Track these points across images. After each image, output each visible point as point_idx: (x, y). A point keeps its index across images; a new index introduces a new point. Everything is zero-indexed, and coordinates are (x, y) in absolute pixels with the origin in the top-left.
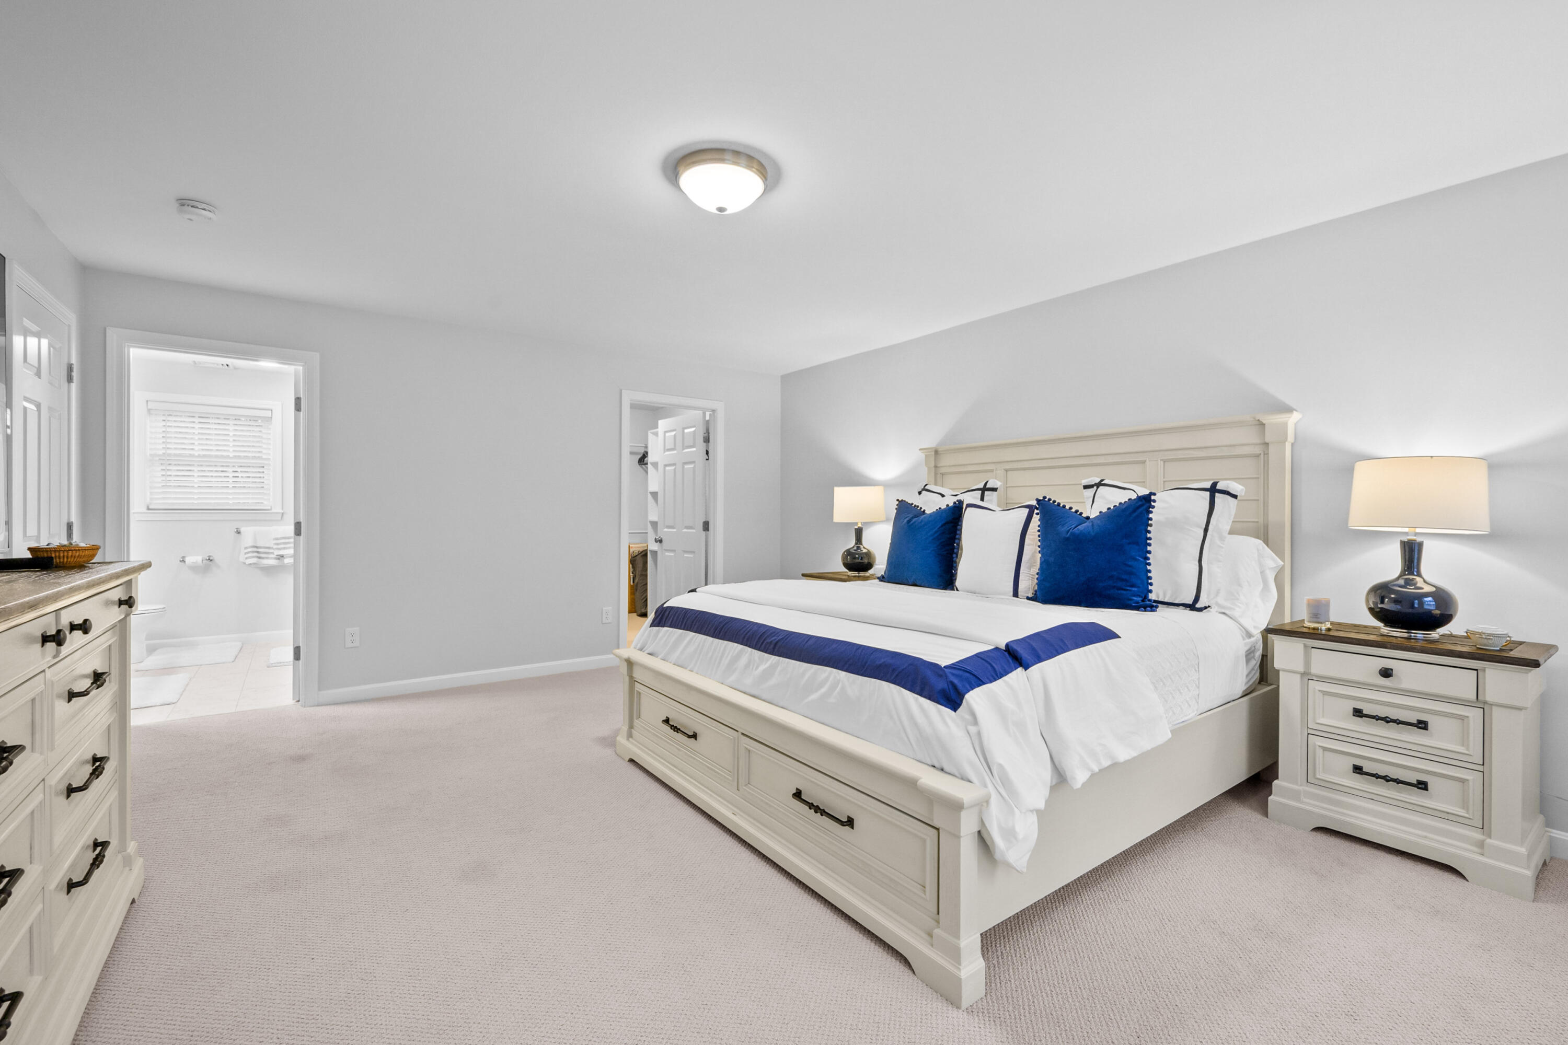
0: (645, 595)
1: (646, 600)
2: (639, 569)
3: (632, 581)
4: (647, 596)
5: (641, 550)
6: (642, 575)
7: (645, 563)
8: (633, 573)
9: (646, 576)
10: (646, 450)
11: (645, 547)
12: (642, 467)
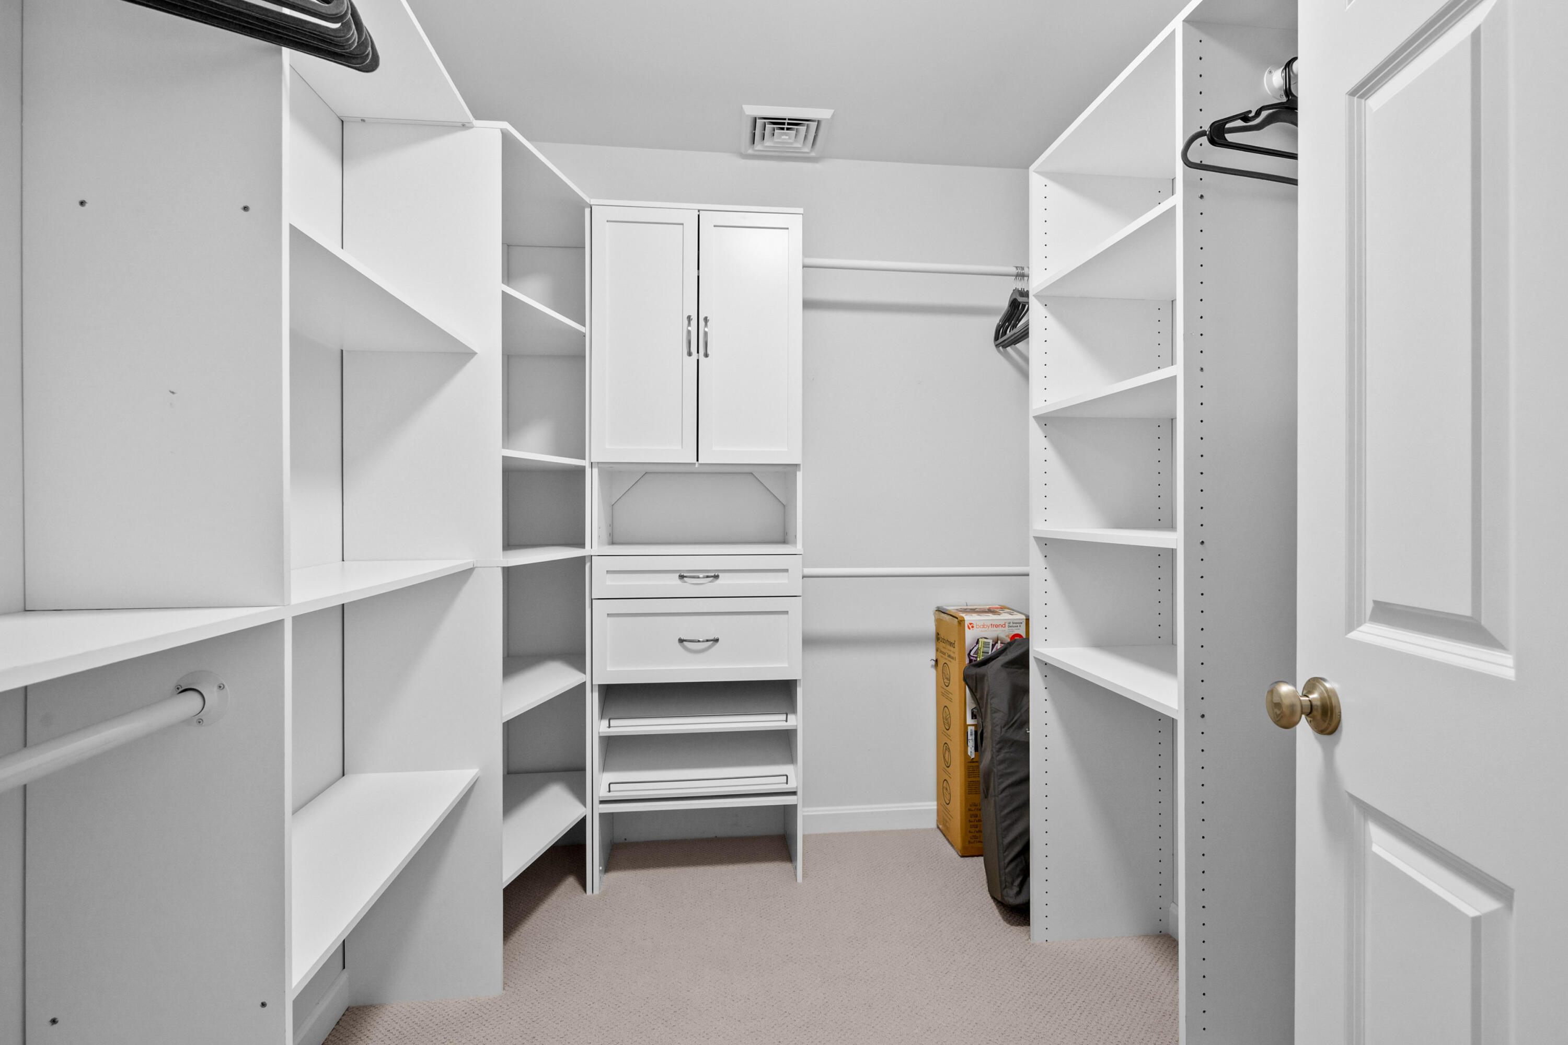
0: (1017, 829)
1: (1026, 849)
2: (999, 702)
3: (971, 744)
4: (1026, 832)
5: (1005, 634)
6: (1004, 743)
7: (1021, 692)
8: (974, 716)
9: (1024, 746)
10: (1020, 285)
11: (1016, 624)
12: (1008, 357)
